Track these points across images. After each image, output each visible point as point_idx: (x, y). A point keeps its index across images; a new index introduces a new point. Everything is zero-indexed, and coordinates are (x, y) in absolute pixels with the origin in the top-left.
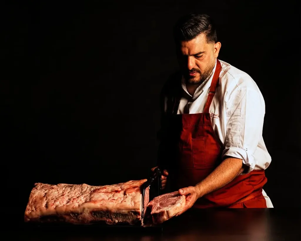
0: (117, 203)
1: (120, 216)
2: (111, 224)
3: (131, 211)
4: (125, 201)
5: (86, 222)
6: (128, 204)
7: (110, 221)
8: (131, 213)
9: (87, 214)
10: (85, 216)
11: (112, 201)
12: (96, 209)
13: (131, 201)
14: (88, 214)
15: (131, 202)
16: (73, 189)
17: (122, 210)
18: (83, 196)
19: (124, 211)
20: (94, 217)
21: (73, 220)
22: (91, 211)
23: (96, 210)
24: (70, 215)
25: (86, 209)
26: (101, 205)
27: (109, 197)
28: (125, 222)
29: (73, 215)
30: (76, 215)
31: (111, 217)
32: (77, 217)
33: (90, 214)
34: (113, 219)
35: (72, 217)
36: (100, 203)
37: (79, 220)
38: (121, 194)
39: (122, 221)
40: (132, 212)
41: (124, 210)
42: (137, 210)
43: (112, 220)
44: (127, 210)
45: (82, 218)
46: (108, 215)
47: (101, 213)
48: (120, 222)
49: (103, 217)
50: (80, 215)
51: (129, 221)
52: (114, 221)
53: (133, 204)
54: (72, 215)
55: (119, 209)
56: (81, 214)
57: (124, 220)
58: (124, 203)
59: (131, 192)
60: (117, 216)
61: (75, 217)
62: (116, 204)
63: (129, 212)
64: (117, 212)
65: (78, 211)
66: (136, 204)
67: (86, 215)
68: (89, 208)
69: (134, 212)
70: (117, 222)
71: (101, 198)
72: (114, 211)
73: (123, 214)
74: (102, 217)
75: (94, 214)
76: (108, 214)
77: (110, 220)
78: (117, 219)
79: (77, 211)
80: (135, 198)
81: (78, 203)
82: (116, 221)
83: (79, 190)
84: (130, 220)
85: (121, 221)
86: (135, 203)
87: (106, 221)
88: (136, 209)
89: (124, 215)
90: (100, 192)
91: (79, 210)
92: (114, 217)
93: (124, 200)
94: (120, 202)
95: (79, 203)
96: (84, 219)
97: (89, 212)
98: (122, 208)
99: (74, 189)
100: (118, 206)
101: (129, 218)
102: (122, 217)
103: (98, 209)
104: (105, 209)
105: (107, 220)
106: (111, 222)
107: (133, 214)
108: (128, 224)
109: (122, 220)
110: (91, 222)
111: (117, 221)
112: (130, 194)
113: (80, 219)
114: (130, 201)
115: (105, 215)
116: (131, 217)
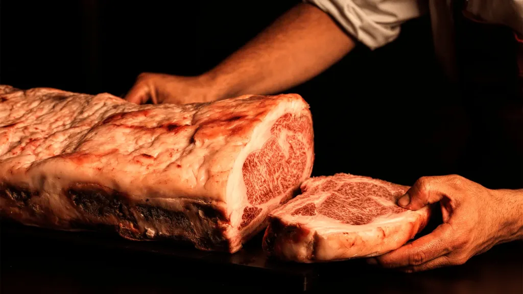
0: (151, 169)
1: (162, 218)
2: (135, 238)
3: (194, 204)
4: (179, 166)
5: (56, 223)
6: (187, 177)
7: (131, 231)
8: (194, 209)
9: (54, 198)
10: (49, 202)
11: (138, 161)
12: (80, 182)
13: (201, 166)
14: (57, 197)
15: (196, 173)
16: (58, 108)
17: (165, 196)
18: (64, 135)
19: (170, 200)
20: (77, 208)
21: (17, 210)
22: (67, 187)
23: (79, 186)
24: (6, 195)
25: (50, 180)
26: (99, 169)
27: (141, 143)
28: (180, 237)
29: (15, 195)
30: (23, 194)
31: (132, 215)
32: (25, 201)
33: (65, 197)
34: (140, 224)
35: (13, 201)
36: (96, 164)
37: (33, 213)
38: (179, 140)
39: (167, 234)
40: (199, 206)
41: (172, 198)
42: (214, 203)
43: (136, 226)
44: (180, 197)
45: (41, 207)
46: (121, 210)
47: (98, 200)
48: (163, 237)
49: (107, 212)
50: (36, 199)
51: (194, 237)
52: (143, 230)
53: (203, 177)
54: (12, 195)
55: (153, 192)
56: (38, 193)
57: (177, 232)
58: (173, 172)
59: (211, 136)
60: (151, 215)
61: (23, 203)
62: (147, 172)
63: (187, 207)
64: (147, 200)
65: (27, 184)
66: (211, 180)
67: (52, 200)
68: (58, 177)
69: (206, 206)
70: (153, 235)
71: (108, 148)
72: (137, 195)
73: (168, 209)
74: (101, 212)
75: (76, 200)
76: (121, 206)
77: (132, 225)
78: (154, 227)
79: (23, 183)
80: (217, 156)
81: (37, 155)
82: (149, 229)
83: (74, 112)
84: (195, 233)
85: (164, 232)
86: (210, 176)
87: (119, 227)
88: (212, 199)
89: (172, 214)
90: (118, 126)
91: (30, 182)
92: (139, 217)
93: (179, 163)
94: (163, 166)
95: (41, 155)
96: (48, 211)
97: (59, 189)
98: (163, 189)
99: (61, 109)
100: (151, 182)
101: (189, 226)
102: (166, 221)
103: (87, 183)
104: (110, 185)
105: (121, 224)
106: (133, 233)
107: (200, 212)
108: (189, 245)
109: (167, 231)
110: (74, 223)
111: (151, 232)
112: (207, 141)
113: (37, 209)
114: (197, 167)
115: (111, 207)
116: (198, 224)
